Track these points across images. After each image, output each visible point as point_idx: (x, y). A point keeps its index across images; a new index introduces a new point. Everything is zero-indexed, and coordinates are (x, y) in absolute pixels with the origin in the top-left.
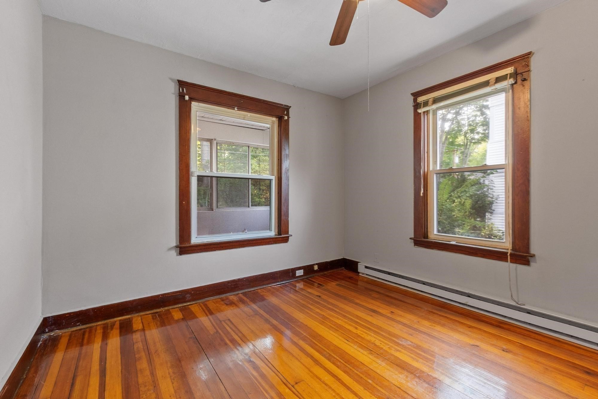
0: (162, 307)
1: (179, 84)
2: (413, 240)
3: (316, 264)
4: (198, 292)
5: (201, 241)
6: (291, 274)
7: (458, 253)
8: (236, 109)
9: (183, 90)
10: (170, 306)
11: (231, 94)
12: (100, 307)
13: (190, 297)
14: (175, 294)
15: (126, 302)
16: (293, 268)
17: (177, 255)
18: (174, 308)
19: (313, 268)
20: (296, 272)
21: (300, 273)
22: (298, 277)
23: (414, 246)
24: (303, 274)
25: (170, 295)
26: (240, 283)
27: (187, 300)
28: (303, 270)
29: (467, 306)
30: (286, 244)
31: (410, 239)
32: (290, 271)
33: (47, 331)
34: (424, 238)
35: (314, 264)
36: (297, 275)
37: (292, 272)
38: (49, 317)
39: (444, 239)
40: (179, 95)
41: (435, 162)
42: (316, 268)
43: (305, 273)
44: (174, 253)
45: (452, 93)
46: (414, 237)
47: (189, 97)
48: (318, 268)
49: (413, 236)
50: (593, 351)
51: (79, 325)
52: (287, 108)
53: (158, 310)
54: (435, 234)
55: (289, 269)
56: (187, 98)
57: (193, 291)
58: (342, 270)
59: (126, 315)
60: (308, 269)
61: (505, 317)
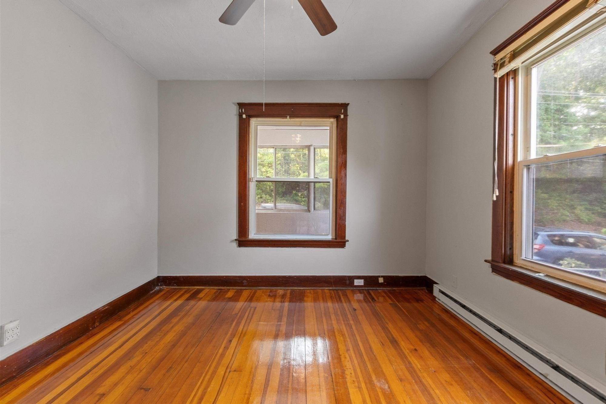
0: (226, 286)
1: (239, 106)
2: (490, 264)
3: (382, 276)
4: (253, 280)
5: (258, 238)
6: (348, 282)
7: (545, 293)
8: (288, 117)
9: (242, 110)
10: (231, 287)
11: (283, 105)
12: (186, 276)
13: (246, 283)
14: (235, 278)
15: (202, 276)
16: (350, 276)
17: (237, 247)
18: (234, 289)
19: (378, 280)
20: (354, 281)
21: (359, 282)
22: (356, 287)
23: (492, 272)
24: (363, 285)
25: (231, 278)
26: (291, 280)
27: (244, 285)
28: (363, 280)
30: (343, 249)
31: (486, 261)
32: (346, 278)
33: (159, 285)
34: (504, 262)
35: (379, 276)
36: (355, 284)
37: (349, 280)
38: (160, 276)
39: (533, 268)
40: (239, 115)
41: (527, 148)
42: (381, 280)
43: (366, 284)
44: (235, 245)
46: (493, 260)
47: (246, 115)
48: (384, 281)
49: (490, 258)
51: (175, 286)
52: (345, 106)
53: (222, 288)
54: (523, 259)
55: (346, 276)
56: (244, 116)
57: (249, 278)
58: (422, 290)
59: (202, 286)
60: (371, 281)
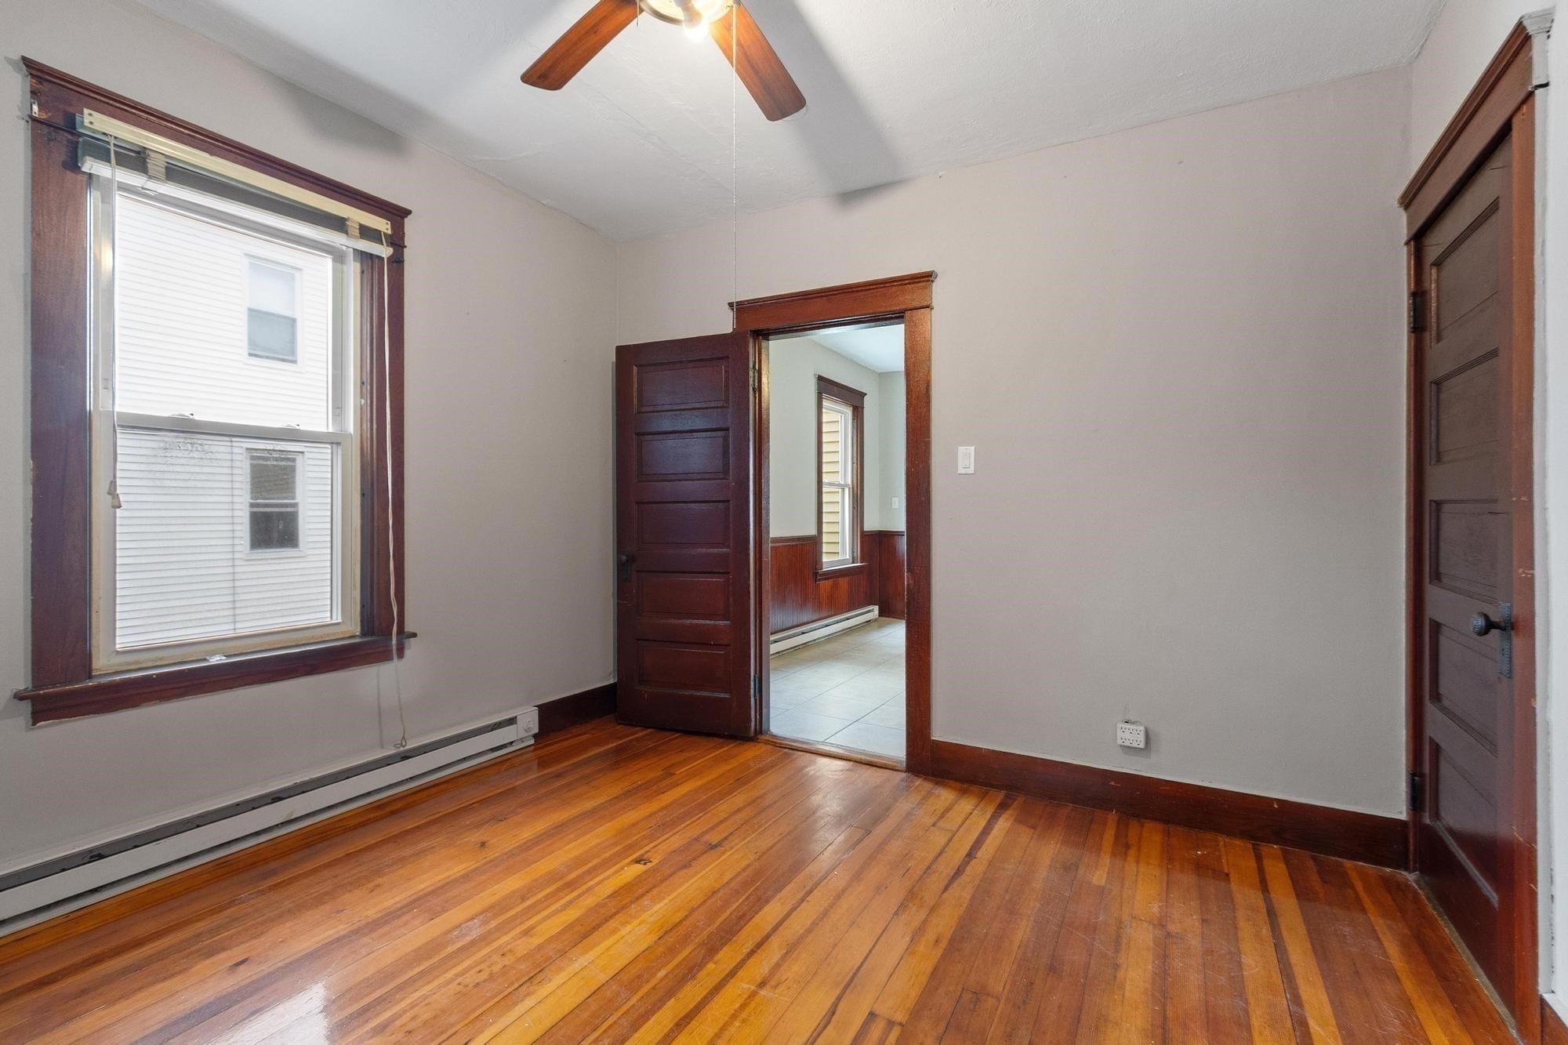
2: (28, 702)
7: (238, 686)
23: (34, 724)
29: (279, 828)
34: (89, 676)
41: (106, 382)
45: (233, 183)
46: (38, 687)
50: (491, 763)
61: (369, 794)
